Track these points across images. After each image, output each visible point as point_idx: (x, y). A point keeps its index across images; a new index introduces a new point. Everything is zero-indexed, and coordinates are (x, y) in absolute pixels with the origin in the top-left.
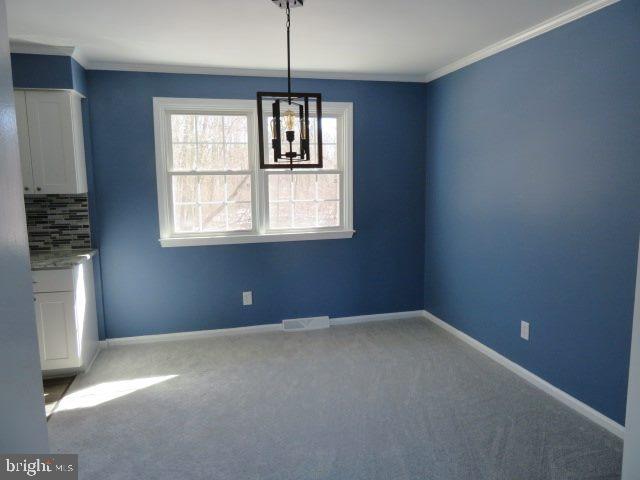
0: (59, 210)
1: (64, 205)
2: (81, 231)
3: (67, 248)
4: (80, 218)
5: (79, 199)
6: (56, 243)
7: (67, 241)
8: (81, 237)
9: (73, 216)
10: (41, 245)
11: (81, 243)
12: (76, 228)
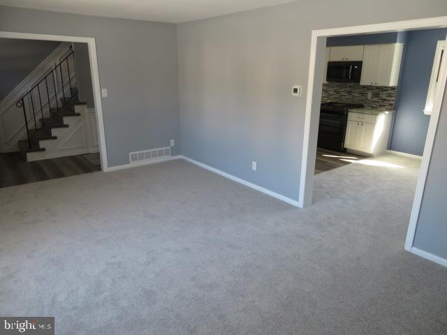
0: (385, 92)
1: (386, 90)
2: (391, 102)
3: (384, 108)
4: (391, 96)
5: (393, 88)
6: (381, 106)
7: (384, 106)
8: (391, 105)
9: (389, 95)
10: (375, 106)
11: (390, 107)
12: (389, 100)
